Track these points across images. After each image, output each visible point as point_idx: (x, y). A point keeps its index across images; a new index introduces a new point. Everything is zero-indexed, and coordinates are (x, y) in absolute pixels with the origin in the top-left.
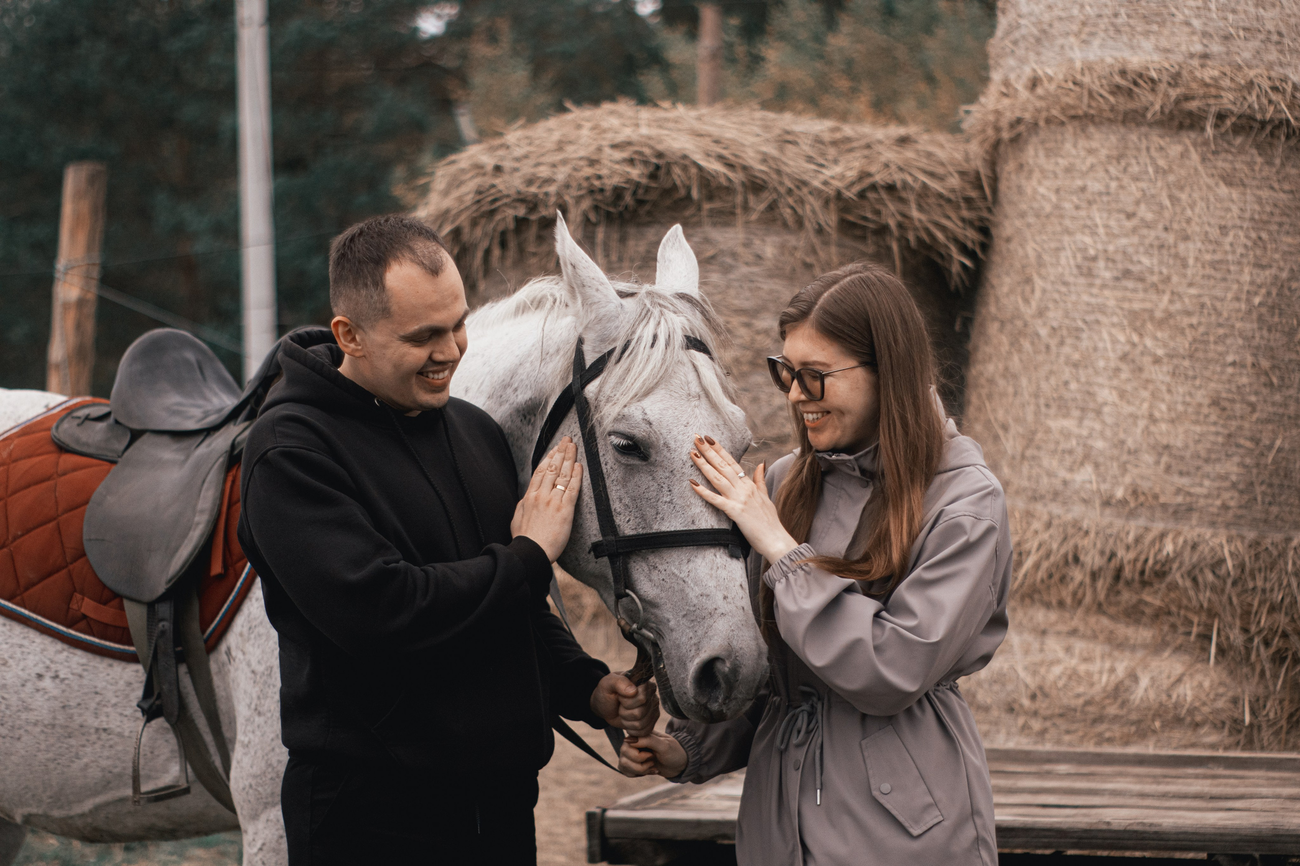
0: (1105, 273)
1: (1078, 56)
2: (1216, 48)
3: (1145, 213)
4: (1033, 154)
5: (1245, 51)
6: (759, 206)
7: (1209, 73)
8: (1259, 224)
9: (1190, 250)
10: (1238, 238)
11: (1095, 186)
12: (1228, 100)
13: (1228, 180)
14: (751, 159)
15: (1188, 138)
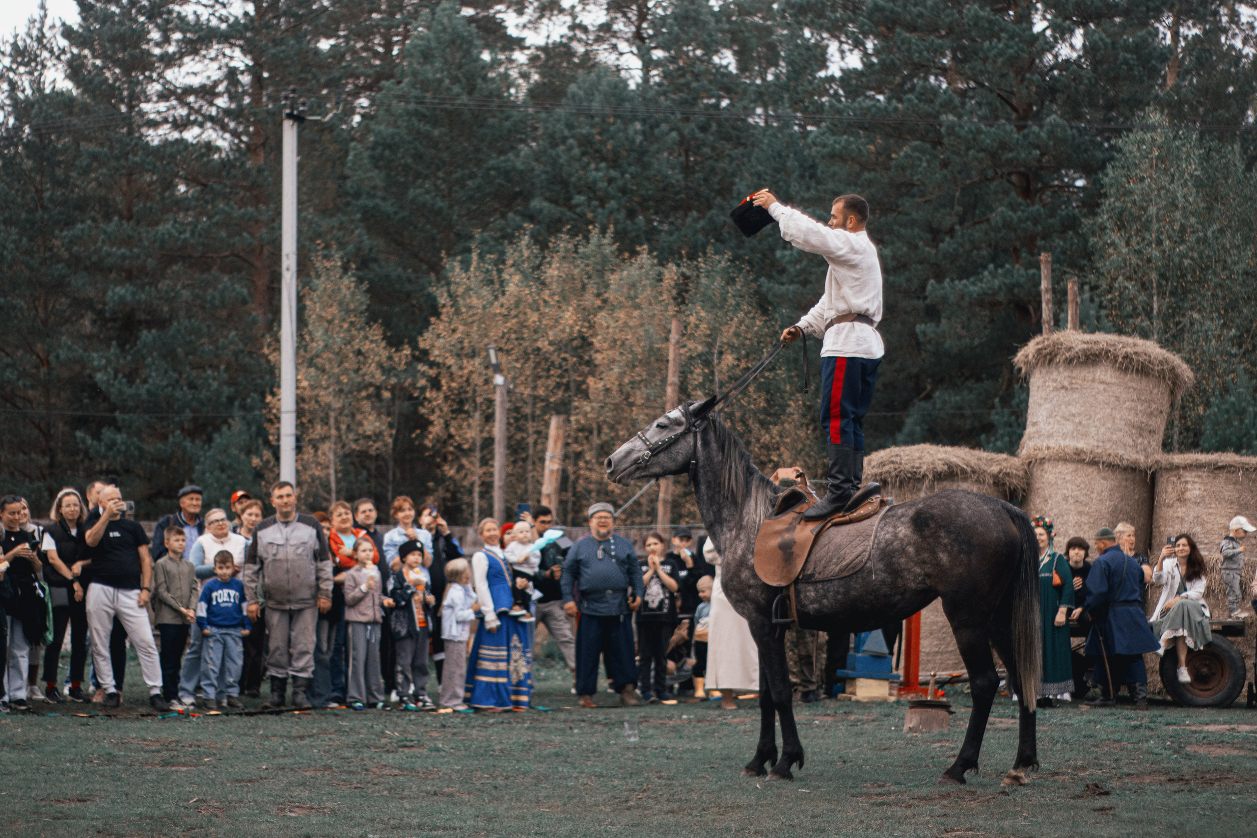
0: (1071, 500)
1: (1062, 443)
2: (1100, 444)
3: (1082, 486)
4: (1047, 466)
5: (1108, 446)
6: (975, 477)
7: (1099, 451)
8: (1111, 490)
9: (1094, 496)
10: (1106, 494)
11: (1068, 478)
12: (1105, 458)
13: (1104, 478)
14: (972, 464)
15: (1095, 467)
